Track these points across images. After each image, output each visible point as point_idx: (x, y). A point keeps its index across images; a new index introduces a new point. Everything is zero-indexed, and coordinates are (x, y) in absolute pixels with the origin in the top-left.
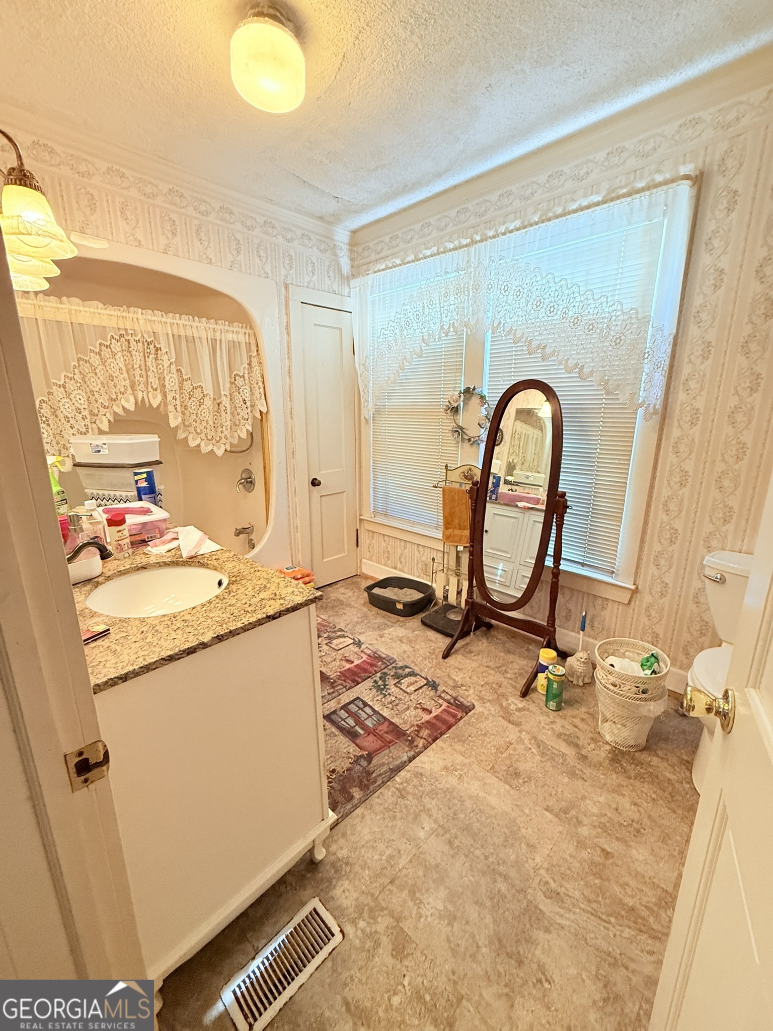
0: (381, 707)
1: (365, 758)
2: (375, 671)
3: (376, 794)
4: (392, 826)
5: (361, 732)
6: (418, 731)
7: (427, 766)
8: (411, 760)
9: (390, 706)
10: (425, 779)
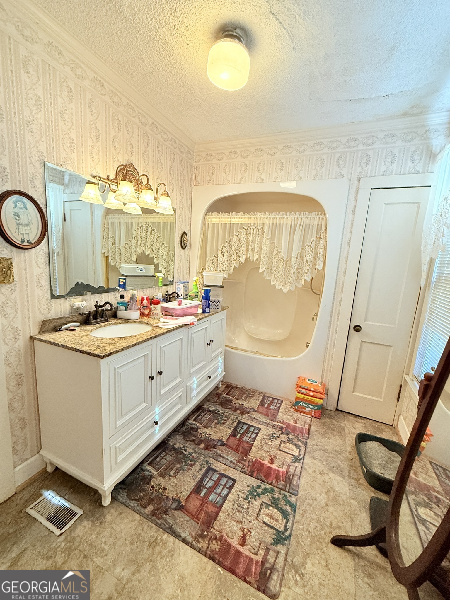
0: (232, 500)
1: (179, 505)
2: (272, 482)
3: (150, 524)
4: (126, 544)
5: (202, 494)
6: (216, 538)
7: (182, 558)
8: (185, 541)
9: (236, 506)
10: (168, 560)
